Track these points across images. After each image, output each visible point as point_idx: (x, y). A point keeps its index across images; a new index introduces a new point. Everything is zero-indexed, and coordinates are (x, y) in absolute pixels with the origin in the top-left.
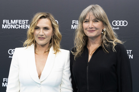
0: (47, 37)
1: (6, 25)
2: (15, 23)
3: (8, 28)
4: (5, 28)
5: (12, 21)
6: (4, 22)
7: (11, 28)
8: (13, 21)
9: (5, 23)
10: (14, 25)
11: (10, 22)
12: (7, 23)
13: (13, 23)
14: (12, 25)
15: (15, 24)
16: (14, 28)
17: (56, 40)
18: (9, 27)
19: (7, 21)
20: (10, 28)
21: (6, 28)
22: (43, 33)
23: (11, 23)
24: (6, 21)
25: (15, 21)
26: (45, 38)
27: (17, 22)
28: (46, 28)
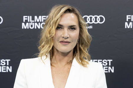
0: (72, 41)
1: (27, 24)
2: (41, 21)
3: (31, 28)
4: (25, 28)
5: (36, 17)
6: (24, 19)
7: (36, 28)
8: (38, 18)
9: (26, 21)
10: (39, 23)
11: (33, 19)
12: (29, 21)
13: (38, 21)
15: (41, 23)
16: (39, 28)
17: (83, 46)
18: (32, 26)
19: (30, 18)
20: (33, 28)
21: (28, 28)
22: (68, 34)
23: (35, 21)
24: (27, 18)
25: (40, 17)
26: (70, 42)
27: (43, 19)
28: (72, 28)
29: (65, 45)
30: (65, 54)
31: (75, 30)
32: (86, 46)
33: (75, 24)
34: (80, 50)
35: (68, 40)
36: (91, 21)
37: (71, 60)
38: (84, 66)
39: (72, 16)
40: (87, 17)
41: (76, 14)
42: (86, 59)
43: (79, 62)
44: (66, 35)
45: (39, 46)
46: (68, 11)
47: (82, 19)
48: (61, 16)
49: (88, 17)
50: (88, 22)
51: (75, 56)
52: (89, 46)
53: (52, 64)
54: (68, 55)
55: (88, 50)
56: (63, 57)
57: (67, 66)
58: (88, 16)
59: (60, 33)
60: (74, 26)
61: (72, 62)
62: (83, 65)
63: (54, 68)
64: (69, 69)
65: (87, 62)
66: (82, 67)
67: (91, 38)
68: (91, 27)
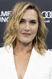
2: (6, 16)
7: (2, 21)
8: (4, 13)
10: (5, 18)
13: (4, 16)
14: (2, 18)
15: (7, 17)
16: (5, 21)
22: (30, 28)
23: (2, 16)
25: (6, 12)
26: (31, 34)
27: (8, 14)
28: (32, 22)
29: (26, 37)
30: (26, 44)
31: (35, 24)
32: (43, 37)
33: (35, 19)
34: (38, 41)
35: (29, 32)
36: (49, 16)
37: (31, 49)
38: (42, 55)
39: (33, 11)
40: (45, 13)
41: (36, 10)
42: (43, 48)
43: (37, 51)
44: (28, 28)
45: (4, 37)
46: (30, 7)
47: (41, 14)
48: (24, 12)
49: (47, 13)
50: (47, 17)
51: (34, 45)
52: (45, 38)
53: (15, 53)
54: (29, 45)
55: (44, 41)
56: (24, 47)
57: (27, 55)
58: (47, 11)
59: (23, 26)
60: (34, 20)
61: (31, 51)
62: (41, 53)
63: (16, 56)
64: (29, 57)
65: (44, 51)
66: (40, 55)
67: (48, 31)
68: (49, 21)
